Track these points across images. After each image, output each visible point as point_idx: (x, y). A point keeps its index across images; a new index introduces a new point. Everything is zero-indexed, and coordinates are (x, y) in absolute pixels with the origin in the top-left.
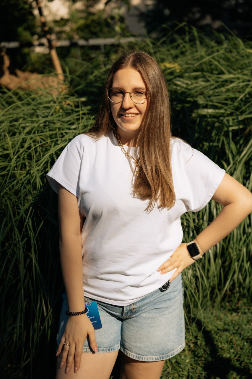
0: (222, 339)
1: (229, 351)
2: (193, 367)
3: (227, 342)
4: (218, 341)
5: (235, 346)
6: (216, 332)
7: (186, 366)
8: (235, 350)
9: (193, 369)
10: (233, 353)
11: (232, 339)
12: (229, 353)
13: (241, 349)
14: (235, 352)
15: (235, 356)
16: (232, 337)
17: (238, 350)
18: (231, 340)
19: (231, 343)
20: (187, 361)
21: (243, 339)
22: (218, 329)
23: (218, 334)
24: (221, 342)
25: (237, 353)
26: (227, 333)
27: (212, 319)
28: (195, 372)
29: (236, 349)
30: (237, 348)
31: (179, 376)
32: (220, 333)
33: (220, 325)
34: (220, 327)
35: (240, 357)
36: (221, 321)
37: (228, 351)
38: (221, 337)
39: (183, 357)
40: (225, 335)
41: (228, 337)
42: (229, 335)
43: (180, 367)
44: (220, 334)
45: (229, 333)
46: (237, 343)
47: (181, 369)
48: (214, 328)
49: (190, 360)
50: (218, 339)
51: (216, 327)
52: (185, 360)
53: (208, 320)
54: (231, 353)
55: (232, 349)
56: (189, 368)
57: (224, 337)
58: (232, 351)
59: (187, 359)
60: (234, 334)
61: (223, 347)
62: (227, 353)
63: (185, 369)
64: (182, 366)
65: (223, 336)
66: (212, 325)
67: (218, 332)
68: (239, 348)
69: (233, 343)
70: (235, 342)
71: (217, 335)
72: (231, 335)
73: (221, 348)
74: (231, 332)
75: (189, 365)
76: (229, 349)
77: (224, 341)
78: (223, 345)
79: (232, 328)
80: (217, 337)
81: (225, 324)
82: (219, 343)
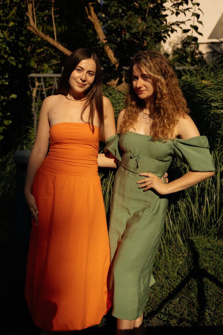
0: (206, 254)
3: (210, 256)
4: (204, 255)
6: (204, 249)
9: (182, 268)
13: (218, 263)
15: (213, 266)
20: (181, 263)
21: (221, 257)
22: (206, 248)
24: (205, 256)
25: (215, 265)
26: (211, 252)
27: (203, 241)
30: (215, 261)
31: (172, 271)
32: (206, 250)
33: (209, 246)
35: (216, 267)
36: (210, 244)
38: (206, 253)
41: (211, 254)
43: (174, 265)
45: (213, 252)
46: (216, 258)
48: (203, 246)
51: (205, 246)
57: (208, 253)
58: (212, 263)
60: (215, 252)
61: (206, 259)
62: (208, 263)
63: (177, 267)
64: (175, 265)
68: (217, 262)
71: (204, 251)
72: (214, 253)
73: (204, 260)
74: (214, 251)
75: (181, 265)
76: (210, 261)
77: (207, 256)
78: (207, 258)
79: (215, 249)
80: (204, 252)
81: (212, 246)
82: (204, 256)
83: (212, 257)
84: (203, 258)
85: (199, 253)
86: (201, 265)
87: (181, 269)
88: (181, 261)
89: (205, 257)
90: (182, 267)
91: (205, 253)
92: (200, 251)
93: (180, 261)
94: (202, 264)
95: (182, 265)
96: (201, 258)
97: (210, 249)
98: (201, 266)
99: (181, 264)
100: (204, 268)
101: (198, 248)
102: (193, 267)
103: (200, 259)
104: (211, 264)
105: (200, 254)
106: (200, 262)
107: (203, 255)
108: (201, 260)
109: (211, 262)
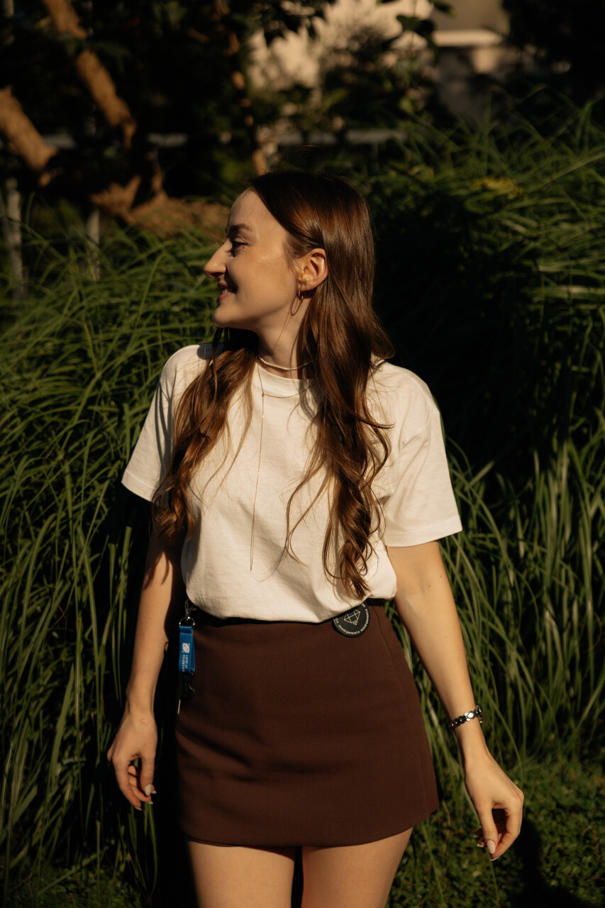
0: (564, 829)
1: (581, 859)
2: (487, 890)
3: (578, 837)
4: (555, 834)
5: (596, 848)
6: (552, 812)
7: (468, 887)
8: (595, 857)
9: (485, 893)
10: (590, 864)
11: (591, 830)
12: (578, 865)
14: (595, 864)
15: (594, 873)
16: (590, 827)
17: (601, 858)
18: (587, 833)
19: (588, 841)
20: (476, 874)
22: (559, 806)
23: (558, 818)
24: (562, 837)
25: (600, 866)
26: (581, 818)
27: (547, 781)
28: (491, 901)
29: (599, 857)
32: (563, 814)
33: (567, 796)
34: (565, 802)
36: (569, 788)
37: (576, 860)
38: (563, 824)
39: (465, 866)
40: (575, 821)
41: (580, 826)
42: (584, 822)
43: (454, 886)
44: (562, 818)
45: (586, 816)
47: (456, 893)
48: (549, 800)
49: (484, 873)
50: (557, 828)
51: (554, 798)
52: (471, 873)
53: (538, 783)
54: (584, 864)
55: (587, 856)
56: (475, 892)
57: (572, 825)
58: (589, 859)
59: (476, 870)
60: (597, 819)
61: (566, 848)
62: (575, 863)
63: (466, 891)
64: (458, 885)
65: (568, 823)
66: (545, 796)
67: (559, 813)
69: (592, 842)
70: (596, 839)
71: (554, 818)
72: (590, 821)
73: (559, 851)
74: (590, 815)
75: (478, 884)
76: (580, 855)
77: (569, 835)
78: (567, 844)
79: (593, 805)
80: (554, 824)
81: (579, 794)
82: (558, 839)
83: (587, 837)
84: (554, 844)
85: (539, 828)
86: (551, 874)
87: (482, 898)
88: (479, 867)
89: (563, 841)
90: (482, 889)
91: (560, 826)
92: (541, 819)
93: (473, 868)
94: (554, 869)
95: (484, 880)
96: (549, 846)
97: (575, 809)
98: (553, 878)
99: (478, 878)
100: (563, 883)
101: (532, 809)
102: (522, 885)
103: (546, 850)
104: (586, 866)
105: (542, 831)
106: (548, 861)
107: (552, 833)
108: (549, 854)
109: (584, 858)
